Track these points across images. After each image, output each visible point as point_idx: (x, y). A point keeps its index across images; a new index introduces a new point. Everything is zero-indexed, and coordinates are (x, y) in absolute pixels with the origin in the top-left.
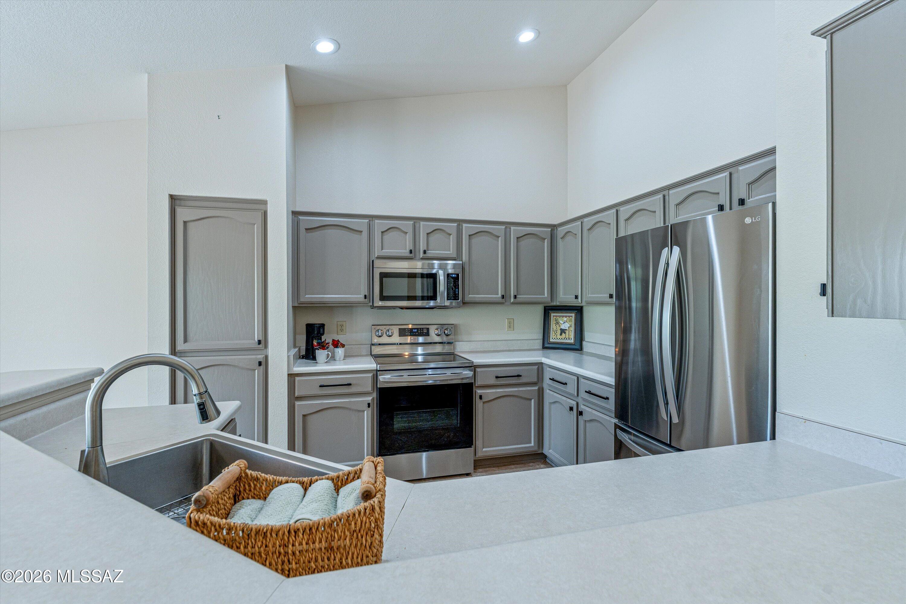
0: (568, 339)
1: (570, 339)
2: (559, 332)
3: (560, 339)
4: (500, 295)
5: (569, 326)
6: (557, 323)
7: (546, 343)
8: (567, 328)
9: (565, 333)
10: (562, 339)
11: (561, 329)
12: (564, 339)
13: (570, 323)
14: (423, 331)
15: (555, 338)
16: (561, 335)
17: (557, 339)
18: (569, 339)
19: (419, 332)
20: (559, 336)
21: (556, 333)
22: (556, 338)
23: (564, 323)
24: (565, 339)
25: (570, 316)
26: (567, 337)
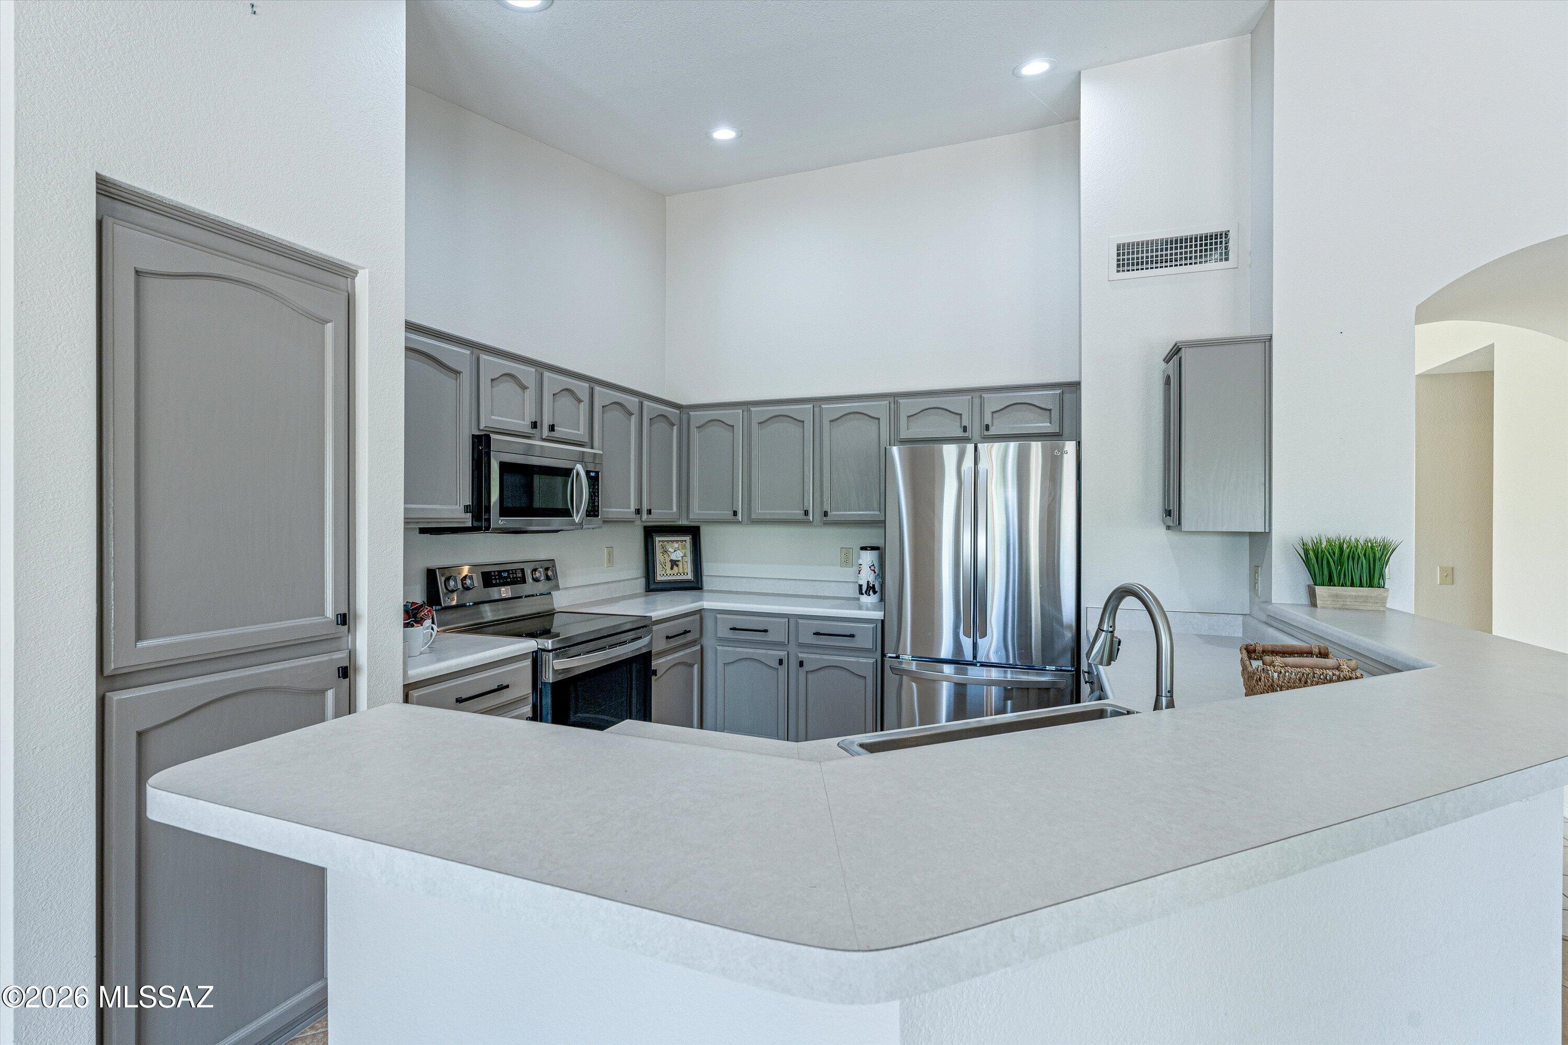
0: (682, 574)
1: (686, 574)
2: (669, 565)
3: (672, 575)
4: (633, 509)
5: (682, 555)
6: (665, 552)
7: (651, 582)
8: (680, 559)
9: (677, 566)
10: (674, 575)
11: (671, 561)
12: (677, 574)
13: (684, 551)
14: (516, 575)
15: (663, 575)
16: (672, 568)
17: (667, 575)
18: (684, 574)
19: (511, 577)
20: (669, 571)
21: (664, 567)
22: (665, 575)
23: (675, 551)
24: (679, 574)
25: (683, 541)
26: (681, 571)
